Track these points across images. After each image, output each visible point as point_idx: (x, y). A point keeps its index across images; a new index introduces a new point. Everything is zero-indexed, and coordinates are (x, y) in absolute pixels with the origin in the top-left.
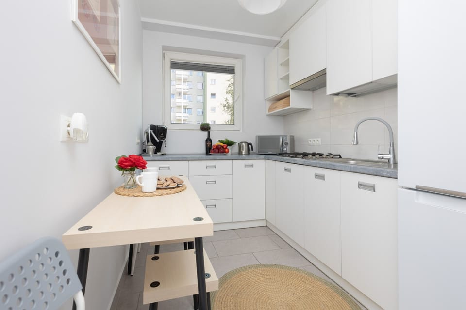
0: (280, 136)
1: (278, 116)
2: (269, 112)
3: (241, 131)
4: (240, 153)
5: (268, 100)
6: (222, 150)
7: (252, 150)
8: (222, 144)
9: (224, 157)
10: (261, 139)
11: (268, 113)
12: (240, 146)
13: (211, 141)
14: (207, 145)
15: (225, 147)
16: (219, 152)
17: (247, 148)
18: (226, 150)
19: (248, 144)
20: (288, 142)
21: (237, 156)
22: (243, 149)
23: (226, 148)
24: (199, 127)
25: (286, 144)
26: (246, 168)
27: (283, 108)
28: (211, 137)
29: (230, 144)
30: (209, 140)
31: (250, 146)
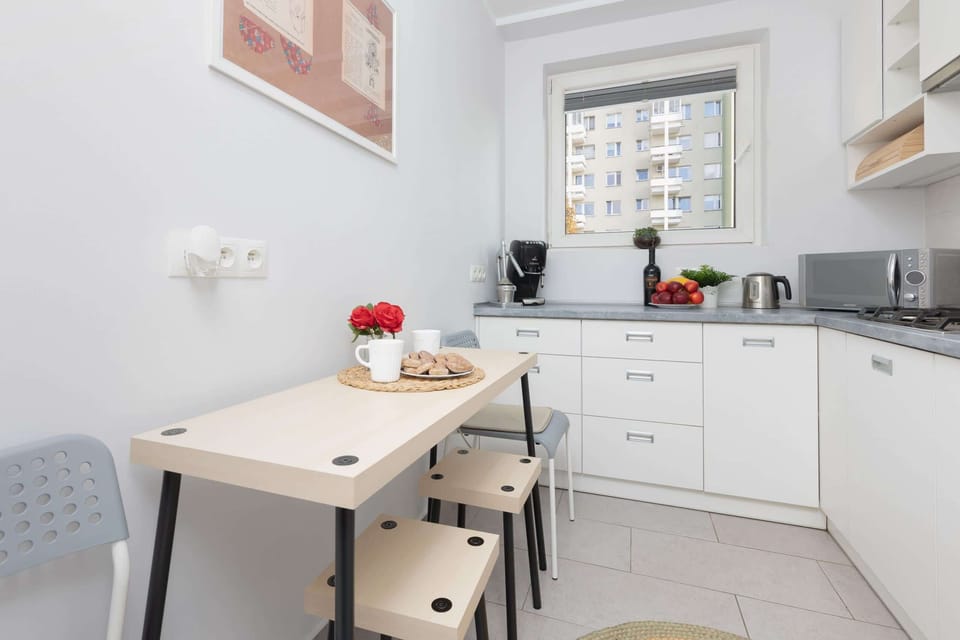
0: (888, 253)
2: (857, 180)
3: (758, 243)
4: (747, 304)
6: (680, 296)
7: (789, 296)
8: (684, 281)
9: (691, 315)
10: (816, 265)
11: (852, 182)
12: (747, 285)
13: (657, 273)
14: (646, 284)
15: (690, 288)
16: (671, 302)
17: (769, 291)
18: (695, 296)
19: (775, 280)
20: (924, 272)
21: (740, 314)
22: (756, 295)
23: (695, 290)
24: (629, 239)
25: (916, 278)
26: (748, 349)
27: (902, 159)
28: (658, 263)
29: (710, 279)
30: (652, 271)
31: (781, 286)
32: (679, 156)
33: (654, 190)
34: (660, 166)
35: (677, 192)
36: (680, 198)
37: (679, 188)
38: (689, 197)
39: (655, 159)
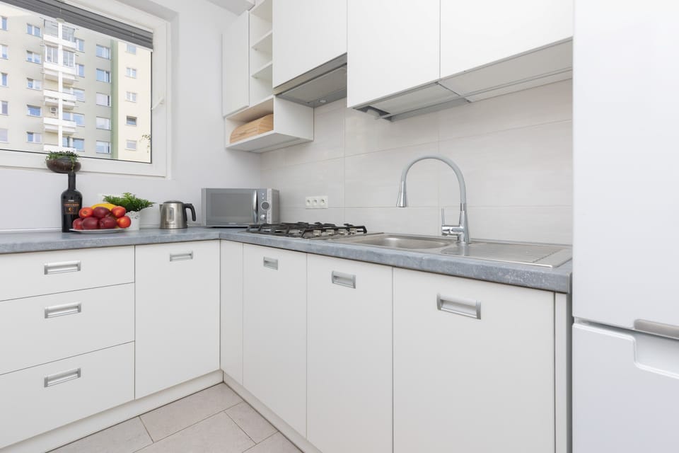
0: (254, 190)
1: (249, 152)
2: (231, 143)
3: (169, 177)
4: (164, 225)
5: (229, 119)
6: (107, 220)
7: (194, 219)
8: (110, 207)
9: (120, 238)
10: (213, 196)
11: (228, 144)
12: (164, 210)
13: (79, 198)
14: (64, 209)
15: (117, 213)
16: (98, 227)
17: (180, 214)
18: (122, 221)
19: (185, 207)
20: (270, 201)
21: (157, 233)
22: (171, 218)
23: (122, 215)
25: (266, 206)
26: (174, 263)
27: (259, 133)
28: (78, 188)
29: (134, 205)
30: (72, 196)
31: (188, 211)
32: (73, 104)
33: (47, 127)
34: (54, 108)
35: (71, 134)
36: (74, 139)
37: (73, 131)
38: (83, 140)
39: (47, 100)
